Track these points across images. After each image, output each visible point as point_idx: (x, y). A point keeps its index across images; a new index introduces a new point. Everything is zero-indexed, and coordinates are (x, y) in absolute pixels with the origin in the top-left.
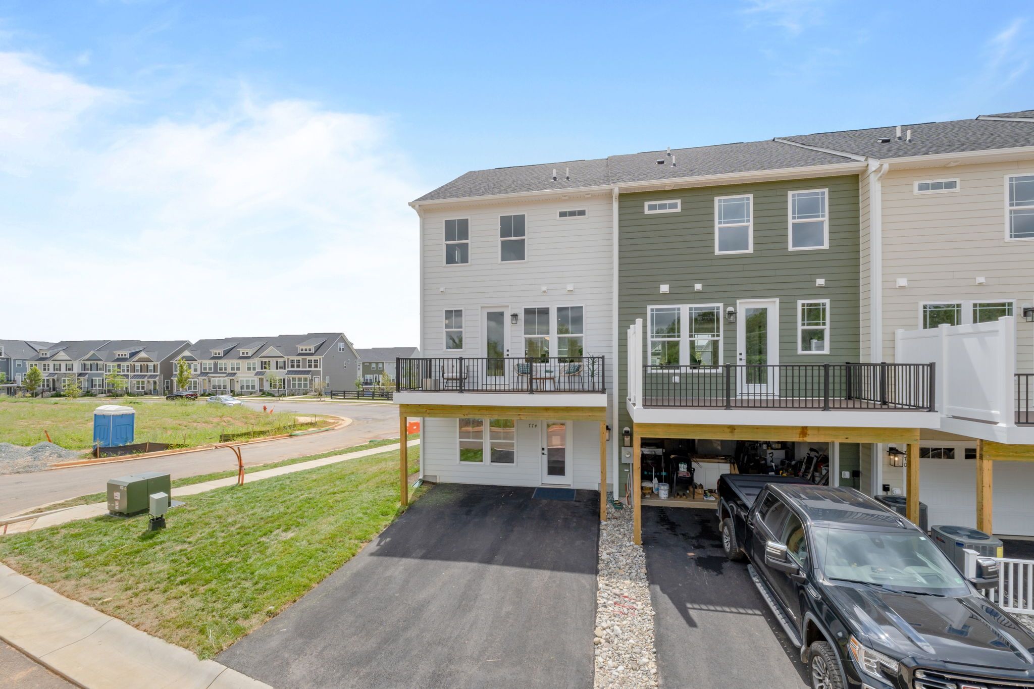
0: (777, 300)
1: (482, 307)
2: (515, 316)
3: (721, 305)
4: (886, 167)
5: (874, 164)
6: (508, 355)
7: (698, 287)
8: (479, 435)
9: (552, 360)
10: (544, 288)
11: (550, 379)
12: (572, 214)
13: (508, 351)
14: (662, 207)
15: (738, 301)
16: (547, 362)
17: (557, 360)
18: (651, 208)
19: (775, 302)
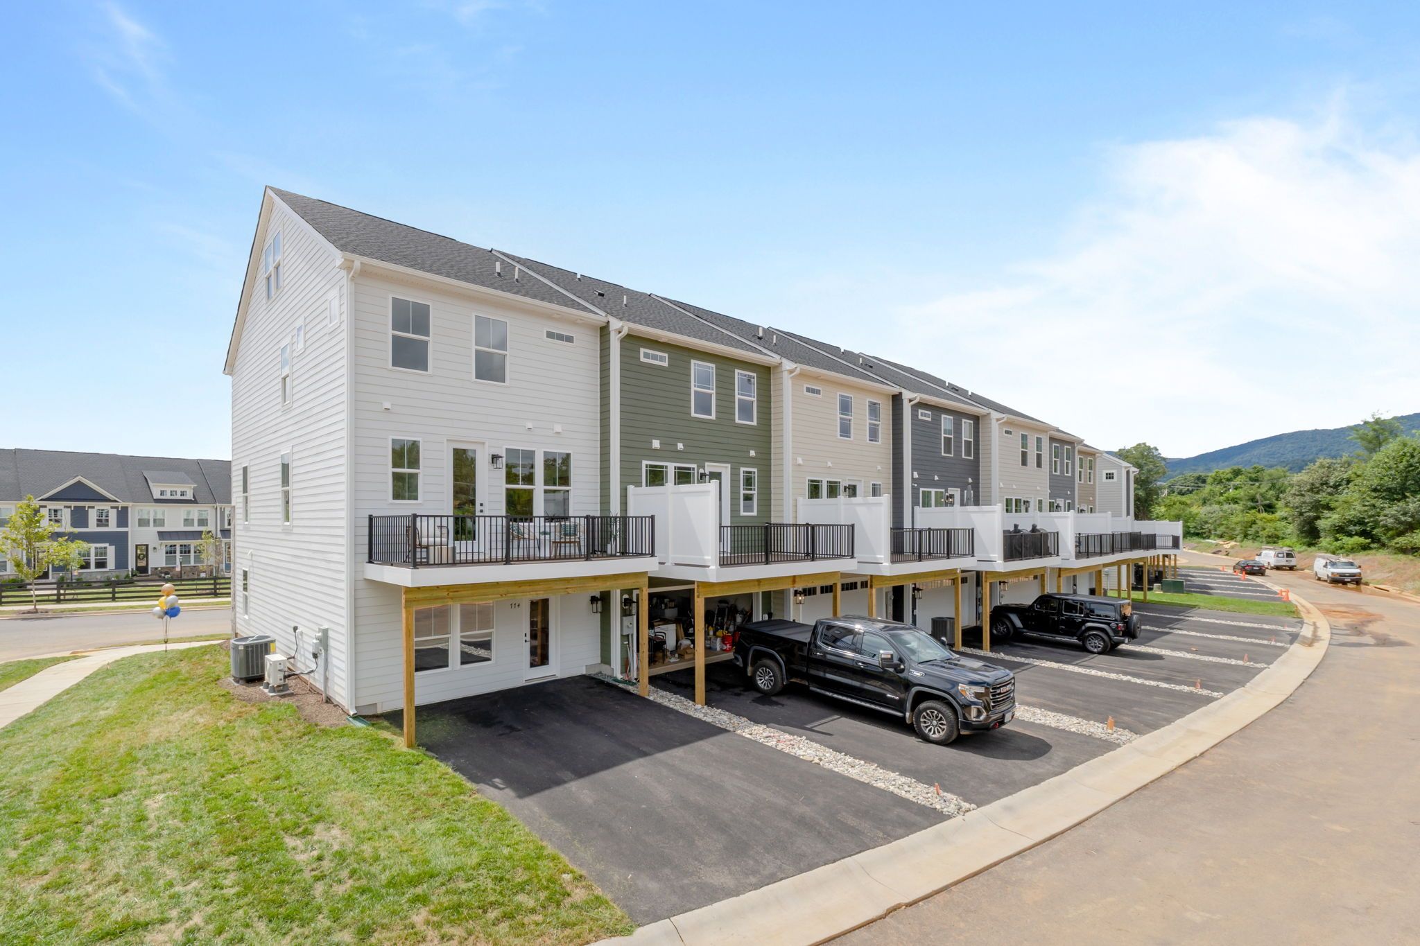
0: (729, 465)
1: (447, 440)
2: (495, 458)
3: (695, 466)
4: (798, 371)
5: (788, 365)
6: (481, 511)
7: (680, 446)
8: (444, 627)
9: (537, 519)
10: (530, 425)
11: (575, 542)
12: (560, 337)
13: (481, 505)
14: (655, 358)
15: (706, 464)
16: (531, 521)
17: (542, 519)
18: (646, 356)
19: (726, 467)
